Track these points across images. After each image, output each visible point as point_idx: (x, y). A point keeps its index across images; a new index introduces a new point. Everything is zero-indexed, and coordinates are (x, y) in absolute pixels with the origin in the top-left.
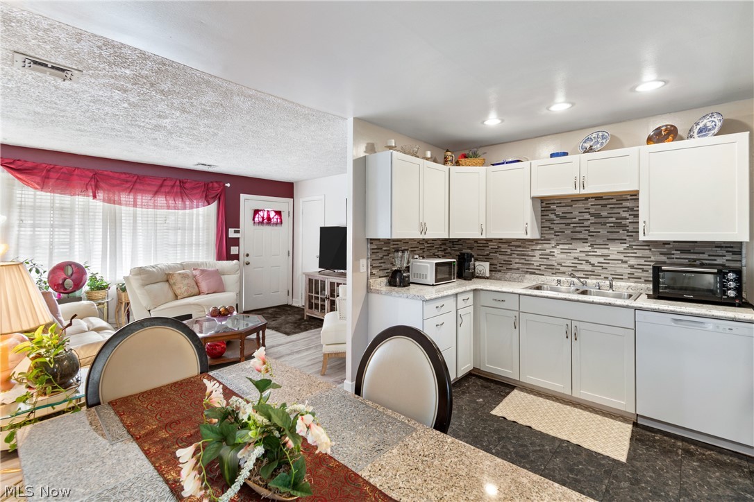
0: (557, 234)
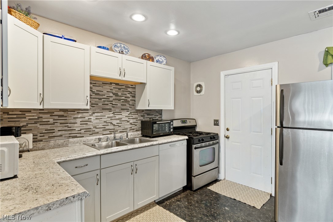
0: (93, 105)
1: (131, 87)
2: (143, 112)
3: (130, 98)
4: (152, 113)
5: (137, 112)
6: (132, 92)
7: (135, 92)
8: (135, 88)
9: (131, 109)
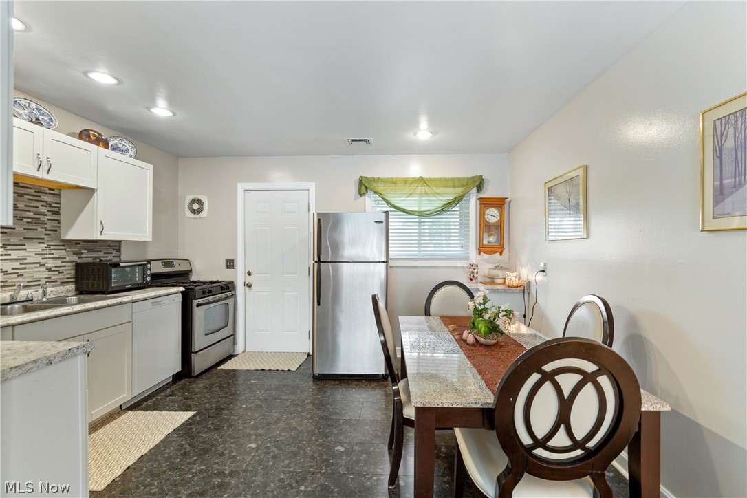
1: (50, 193)
2: (78, 245)
3: (46, 215)
4: (98, 248)
5: (64, 246)
6: (53, 203)
7: (59, 204)
8: (59, 195)
9: (50, 239)
